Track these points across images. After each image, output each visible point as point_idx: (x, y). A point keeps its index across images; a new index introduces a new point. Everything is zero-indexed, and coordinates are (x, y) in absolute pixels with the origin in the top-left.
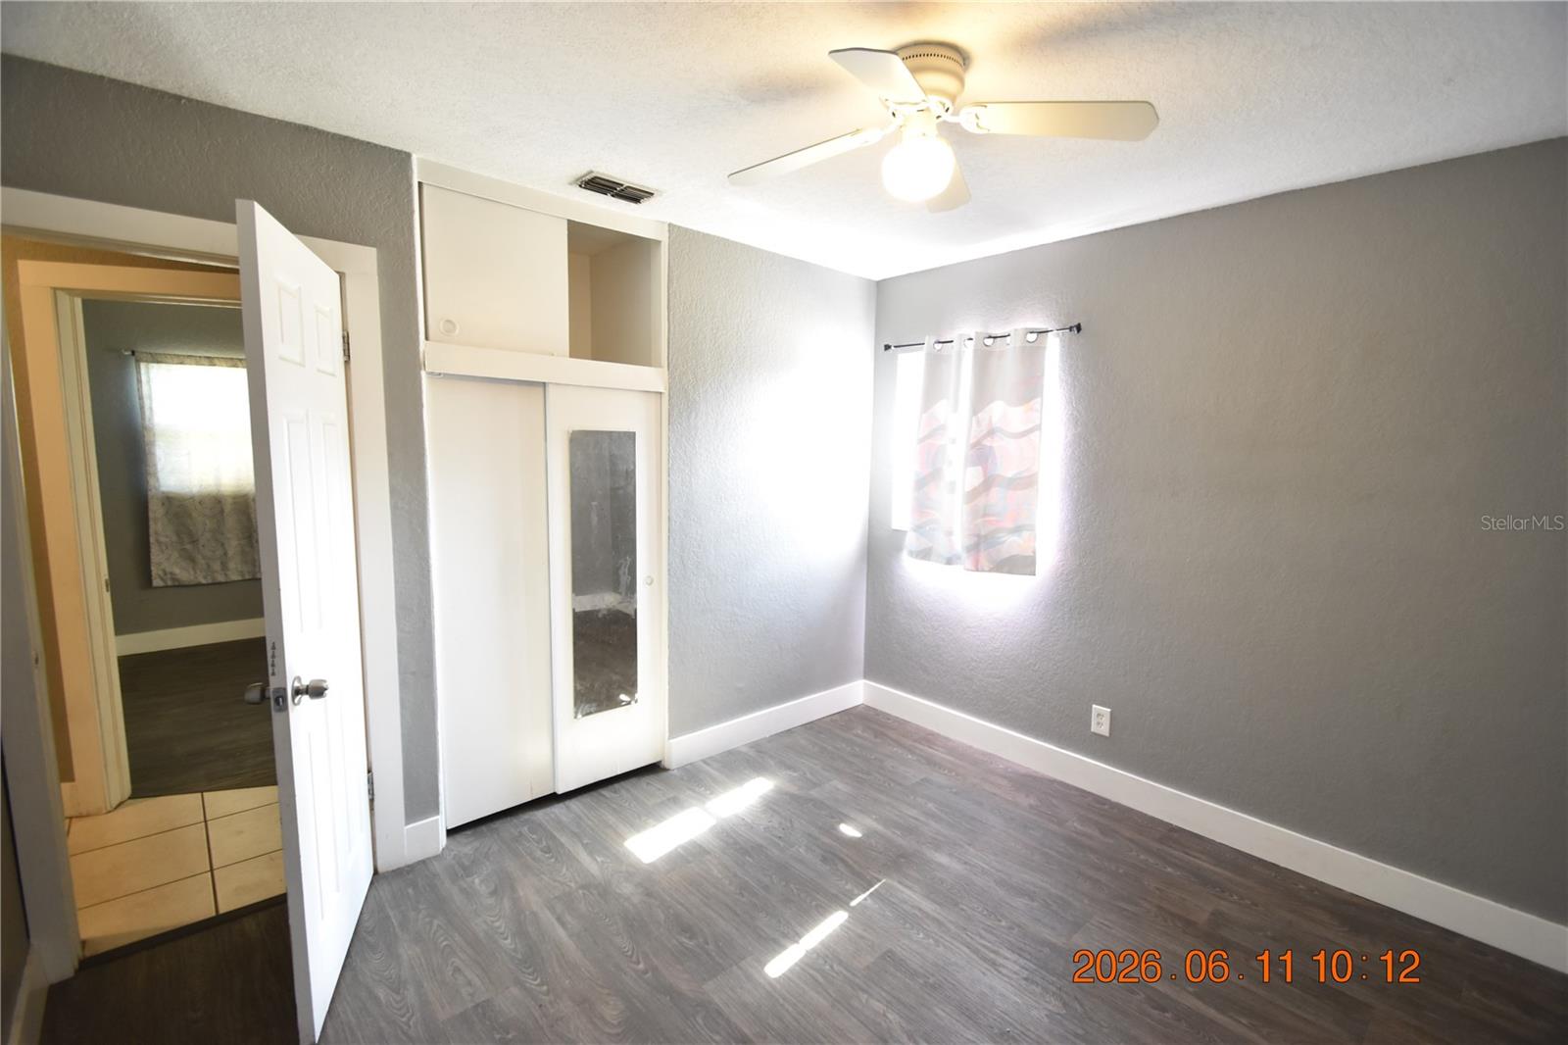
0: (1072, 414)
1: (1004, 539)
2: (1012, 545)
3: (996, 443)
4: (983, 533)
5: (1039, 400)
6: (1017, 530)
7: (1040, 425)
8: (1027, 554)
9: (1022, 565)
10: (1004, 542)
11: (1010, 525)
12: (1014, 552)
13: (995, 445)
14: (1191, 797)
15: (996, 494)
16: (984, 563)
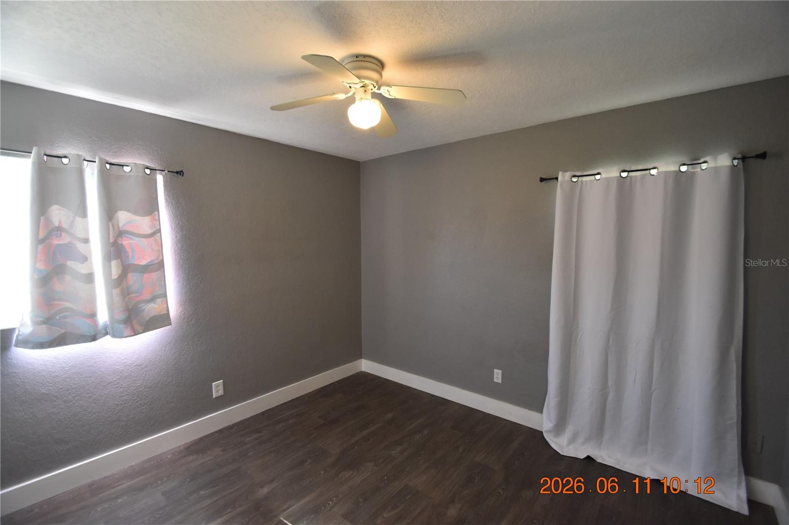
0: (179, 223)
1: (143, 308)
2: (152, 309)
3: (125, 242)
4: (130, 308)
5: (156, 213)
6: (153, 299)
7: (160, 229)
8: (163, 313)
9: (161, 320)
10: (145, 309)
11: (148, 297)
12: (153, 314)
13: (123, 243)
14: (262, 396)
15: (133, 278)
16: (138, 328)
